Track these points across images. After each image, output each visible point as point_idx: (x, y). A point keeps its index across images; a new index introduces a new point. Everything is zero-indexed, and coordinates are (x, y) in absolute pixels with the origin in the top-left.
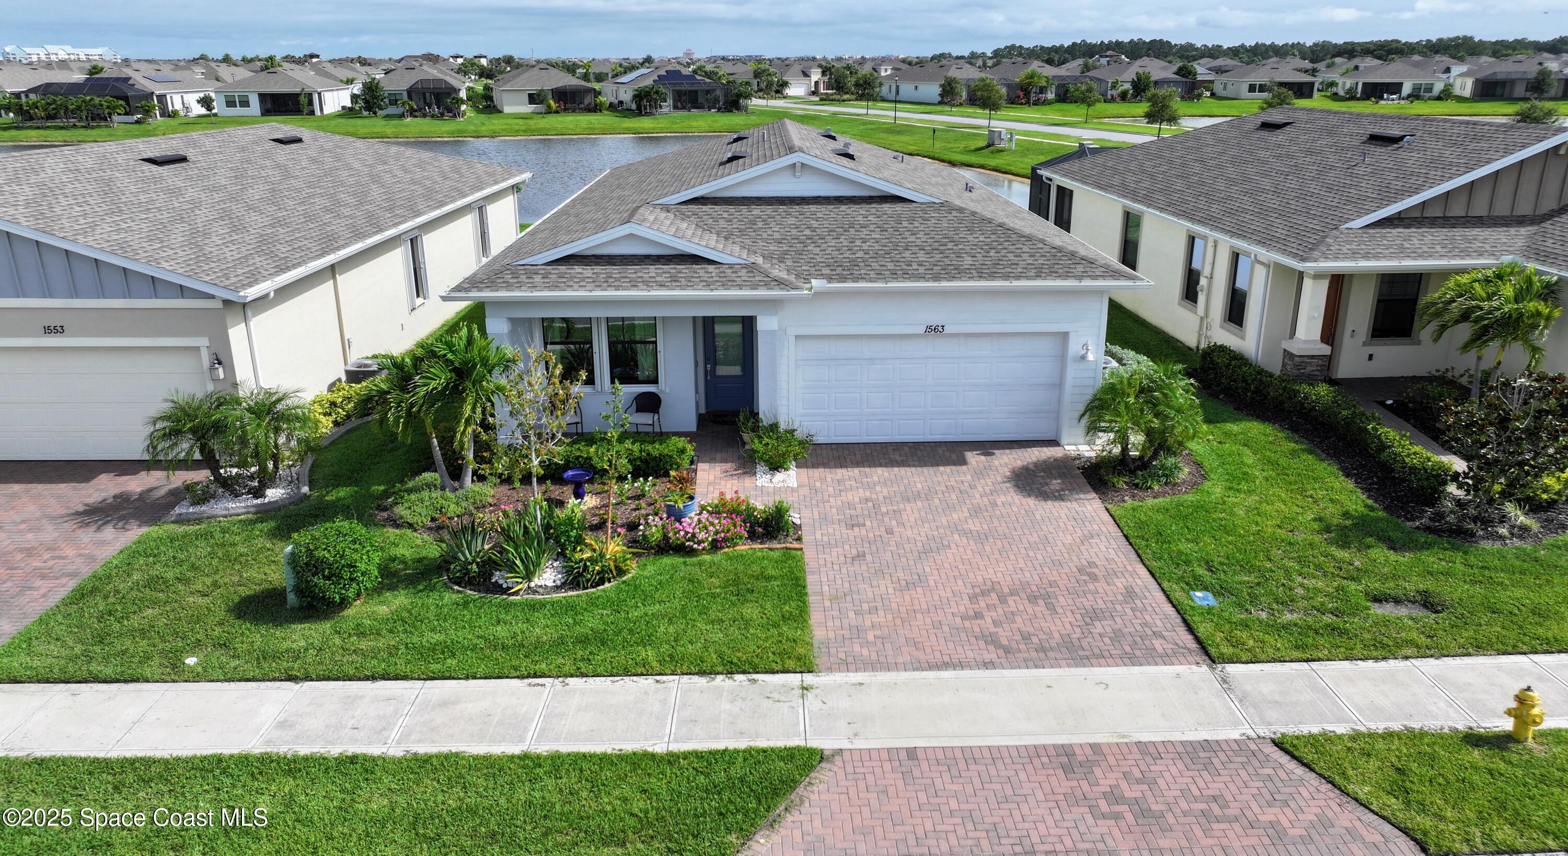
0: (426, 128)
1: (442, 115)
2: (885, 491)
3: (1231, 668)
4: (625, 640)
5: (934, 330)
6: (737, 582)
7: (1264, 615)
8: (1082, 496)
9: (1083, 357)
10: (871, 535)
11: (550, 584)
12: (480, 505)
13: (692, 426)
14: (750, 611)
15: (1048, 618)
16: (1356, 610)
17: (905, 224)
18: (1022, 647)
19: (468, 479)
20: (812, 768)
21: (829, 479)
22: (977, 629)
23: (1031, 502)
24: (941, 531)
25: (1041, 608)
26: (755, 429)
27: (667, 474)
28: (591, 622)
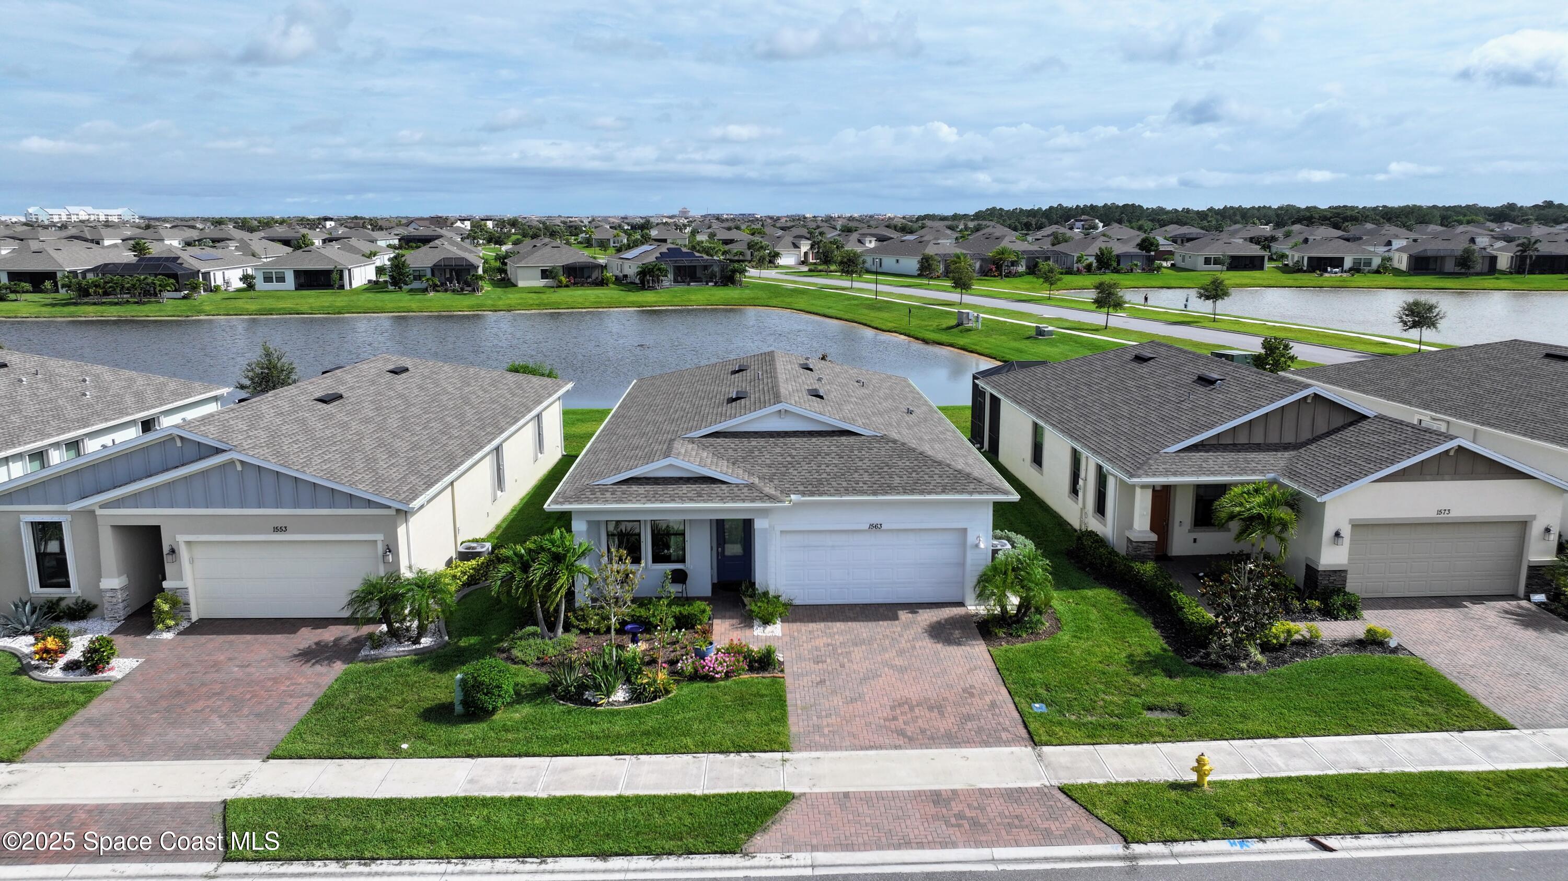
0: (448, 303)
1: (462, 289)
2: (841, 639)
3: (1046, 749)
4: (672, 733)
5: (875, 527)
6: (742, 698)
7: (1073, 718)
8: (974, 642)
9: (977, 546)
10: (830, 668)
11: (622, 700)
12: (568, 648)
13: (708, 592)
14: (750, 716)
15: (939, 720)
16: (1131, 715)
17: (856, 452)
18: (920, 737)
19: (560, 630)
20: (788, 802)
21: (803, 631)
22: (893, 727)
23: (939, 646)
24: (877, 665)
25: (935, 713)
26: (752, 596)
27: (693, 627)
28: (650, 723)
